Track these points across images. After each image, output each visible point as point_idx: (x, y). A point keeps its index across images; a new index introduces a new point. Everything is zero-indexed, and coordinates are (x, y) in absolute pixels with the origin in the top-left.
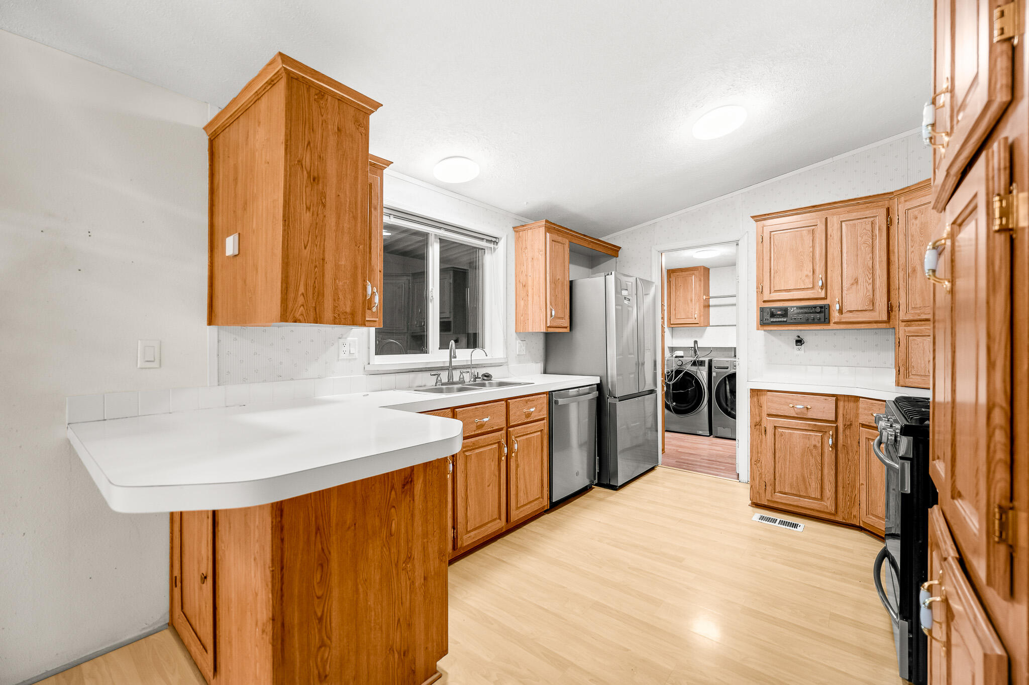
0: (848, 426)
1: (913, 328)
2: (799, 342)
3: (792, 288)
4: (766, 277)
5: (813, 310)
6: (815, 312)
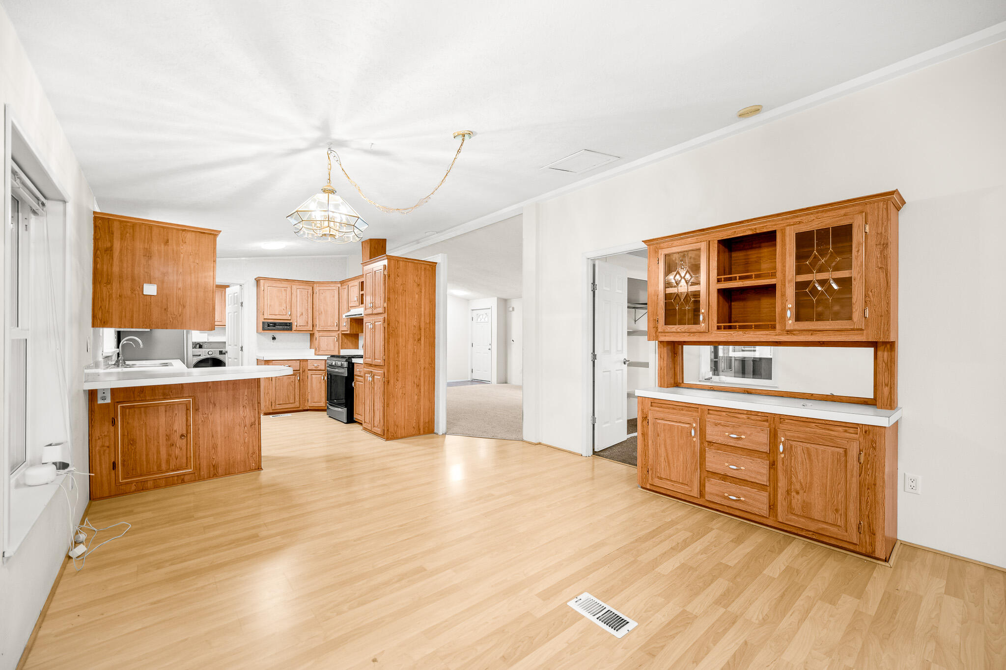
0: (304, 371)
1: (321, 334)
2: (274, 338)
3: (277, 314)
4: (266, 307)
5: (286, 324)
6: (287, 326)
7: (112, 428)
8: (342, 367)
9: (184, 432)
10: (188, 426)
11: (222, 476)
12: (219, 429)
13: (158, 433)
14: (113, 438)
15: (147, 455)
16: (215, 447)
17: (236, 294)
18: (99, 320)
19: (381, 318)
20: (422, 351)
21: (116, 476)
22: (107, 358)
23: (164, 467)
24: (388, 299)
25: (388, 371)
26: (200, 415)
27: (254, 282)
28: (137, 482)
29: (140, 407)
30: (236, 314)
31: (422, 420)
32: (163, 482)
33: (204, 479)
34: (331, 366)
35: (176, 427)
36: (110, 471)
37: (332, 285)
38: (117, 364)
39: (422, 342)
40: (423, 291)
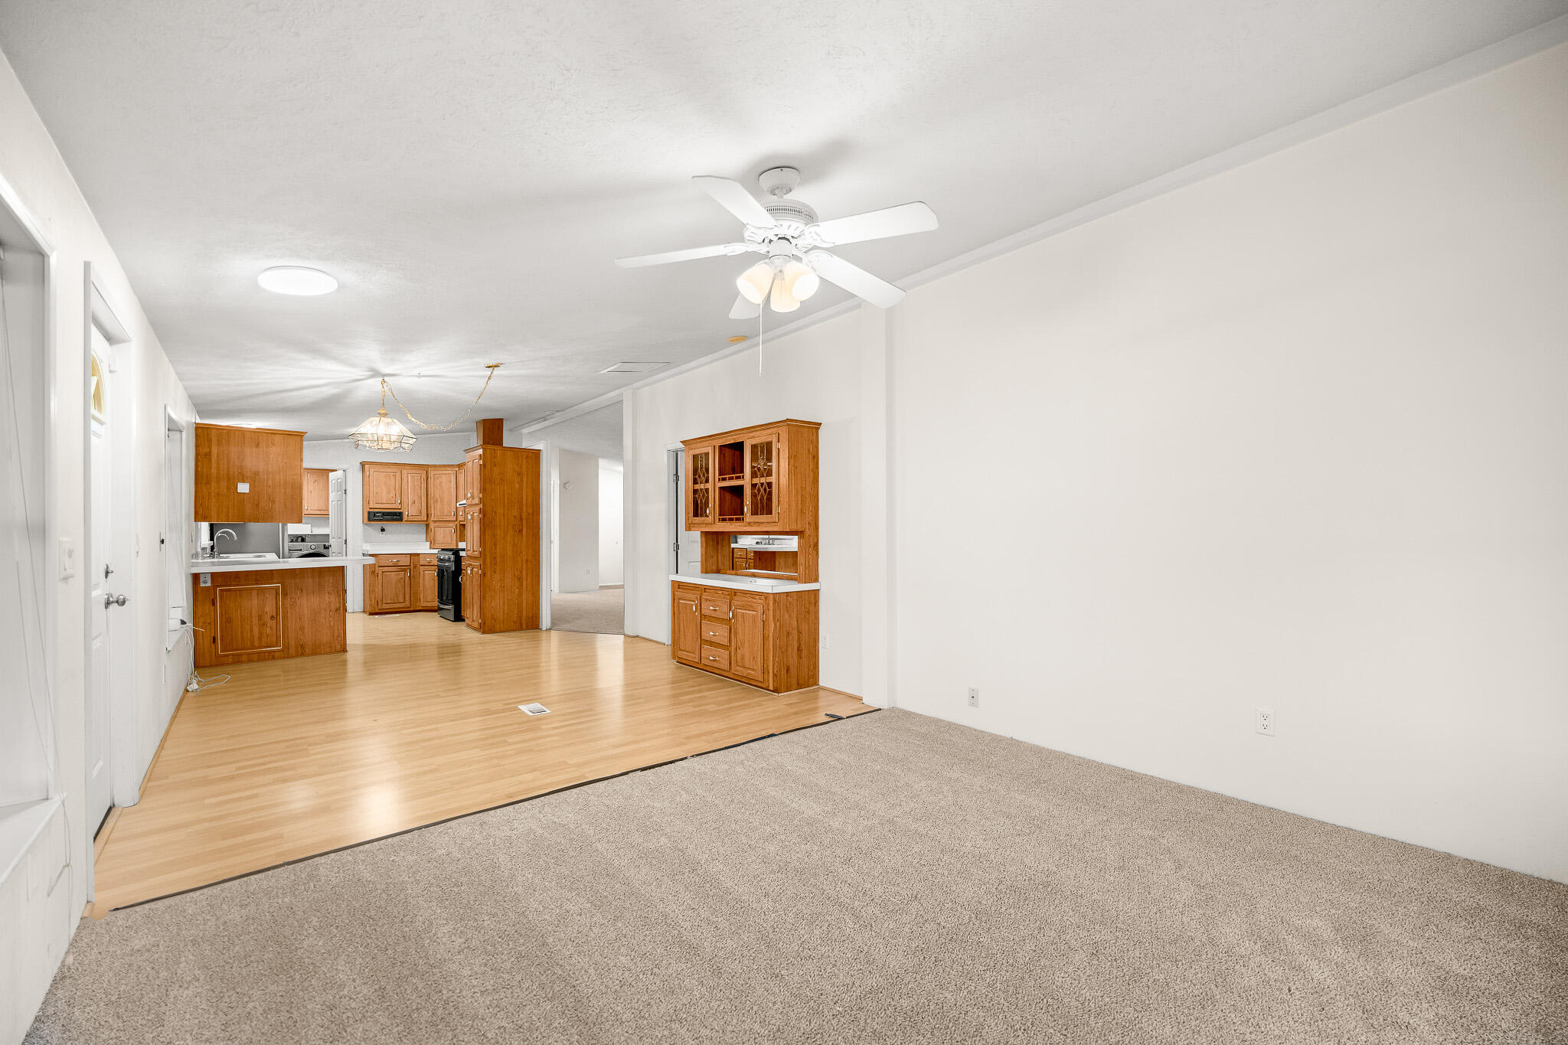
0: (415, 567)
1: (436, 524)
2: (382, 530)
3: (385, 501)
4: (371, 494)
5: (395, 514)
6: (396, 516)
7: (212, 608)
8: (449, 560)
9: (274, 614)
10: (277, 608)
11: (309, 655)
12: (306, 612)
13: (251, 613)
14: (213, 617)
15: (242, 633)
16: (302, 629)
17: (339, 480)
18: (199, 515)
19: (477, 509)
20: (524, 543)
21: (216, 649)
22: (204, 549)
23: (256, 643)
24: (483, 490)
25: (484, 562)
26: (289, 600)
27: (358, 466)
28: (233, 655)
29: (235, 590)
30: (339, 502)
31: (524, 614)
32: (256, 657)
33: (292, 657)
34: (441, 560)
35: (267, 609)
36: (211, 645)
37: (449, 469)
38: (212, 556)
39: (524, 533)
40: (525, 479)
